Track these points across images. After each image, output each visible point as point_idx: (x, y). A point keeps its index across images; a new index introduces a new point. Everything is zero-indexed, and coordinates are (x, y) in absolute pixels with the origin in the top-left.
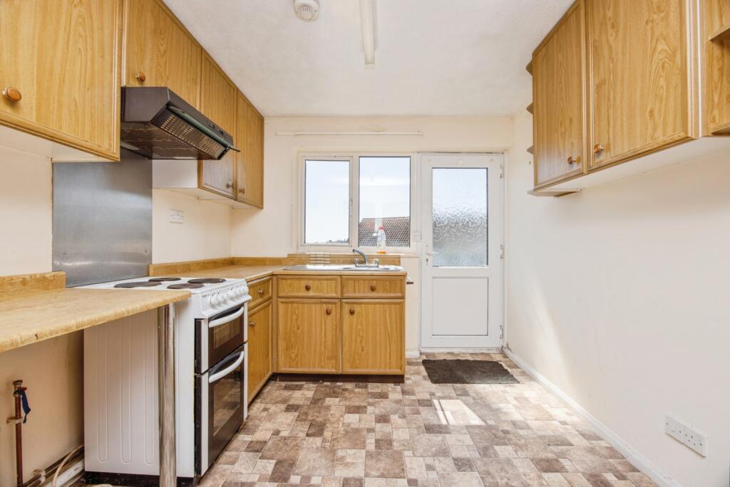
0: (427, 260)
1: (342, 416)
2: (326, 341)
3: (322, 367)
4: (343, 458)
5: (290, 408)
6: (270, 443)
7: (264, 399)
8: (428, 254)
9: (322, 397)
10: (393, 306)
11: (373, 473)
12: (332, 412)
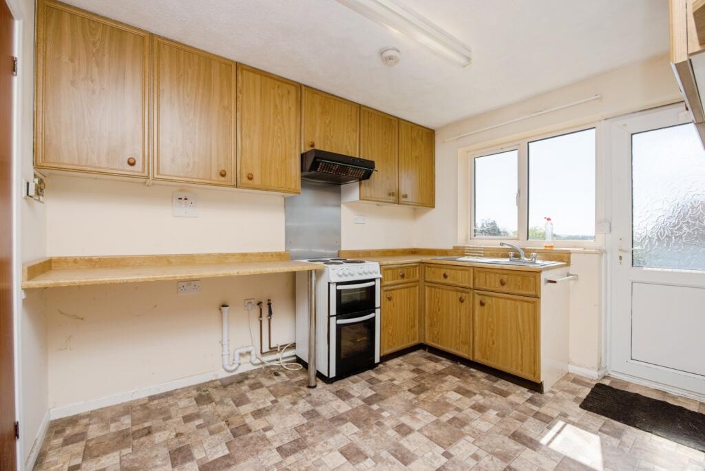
0: (621, 258)
1: (447, 391)
2: (460, 327)
3: (457, 350)
4: (416, 413)
5: (416, 371)
6: (382, 383)
7: (406, 359)
8: (621, 250)
9: (447, 373)
10: (525, 304)
11: (426, 433)
12: (442, 385)
